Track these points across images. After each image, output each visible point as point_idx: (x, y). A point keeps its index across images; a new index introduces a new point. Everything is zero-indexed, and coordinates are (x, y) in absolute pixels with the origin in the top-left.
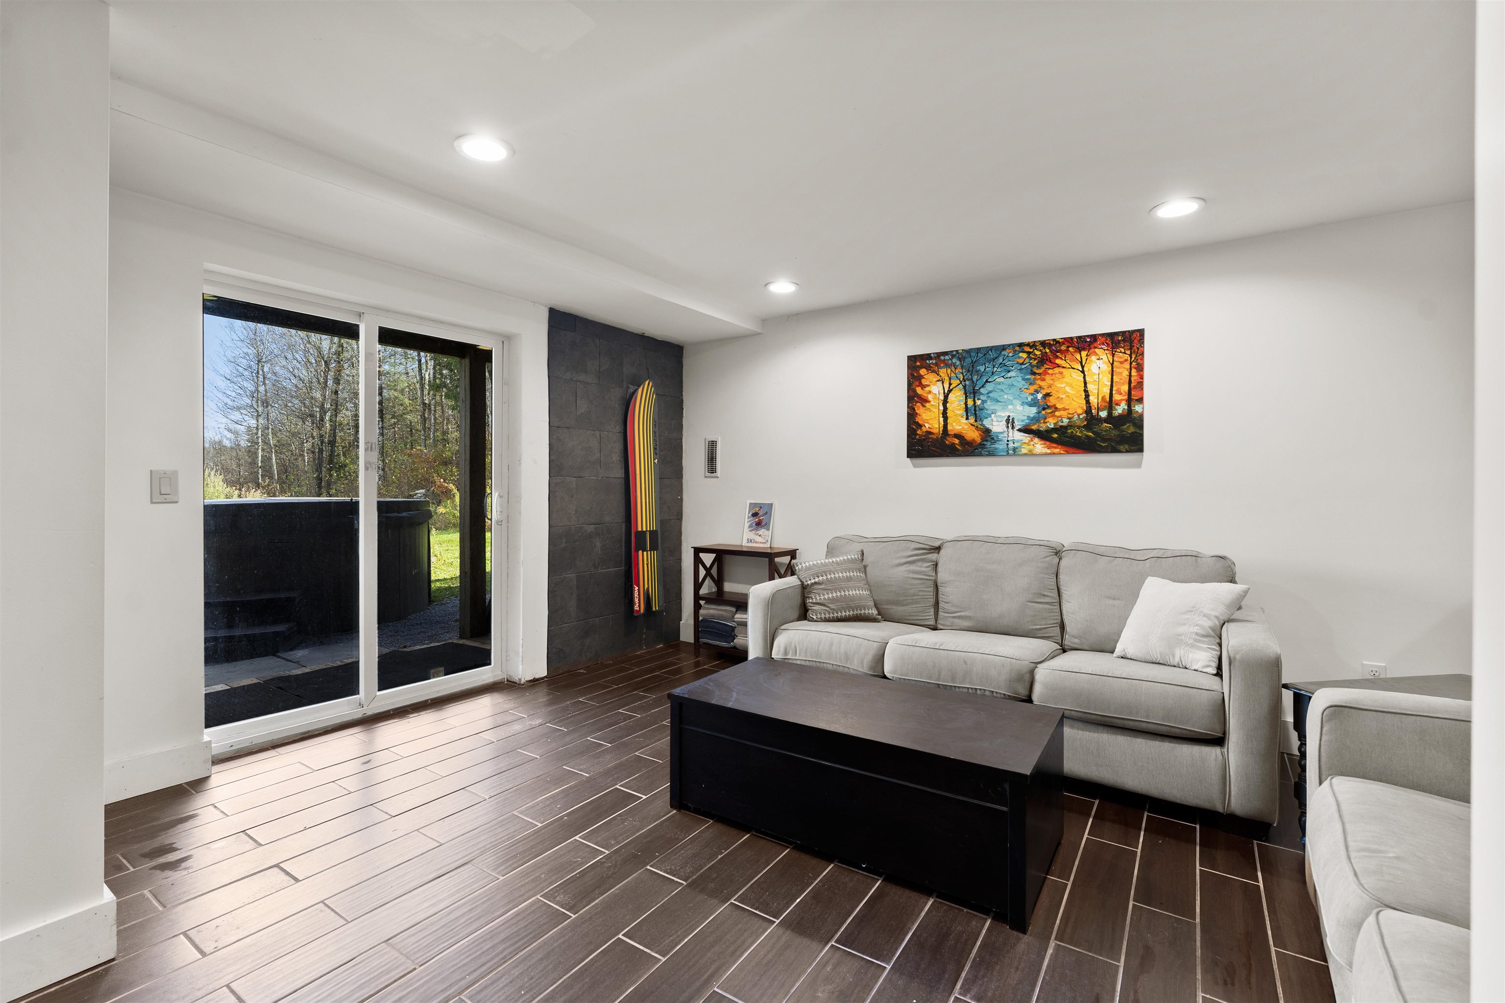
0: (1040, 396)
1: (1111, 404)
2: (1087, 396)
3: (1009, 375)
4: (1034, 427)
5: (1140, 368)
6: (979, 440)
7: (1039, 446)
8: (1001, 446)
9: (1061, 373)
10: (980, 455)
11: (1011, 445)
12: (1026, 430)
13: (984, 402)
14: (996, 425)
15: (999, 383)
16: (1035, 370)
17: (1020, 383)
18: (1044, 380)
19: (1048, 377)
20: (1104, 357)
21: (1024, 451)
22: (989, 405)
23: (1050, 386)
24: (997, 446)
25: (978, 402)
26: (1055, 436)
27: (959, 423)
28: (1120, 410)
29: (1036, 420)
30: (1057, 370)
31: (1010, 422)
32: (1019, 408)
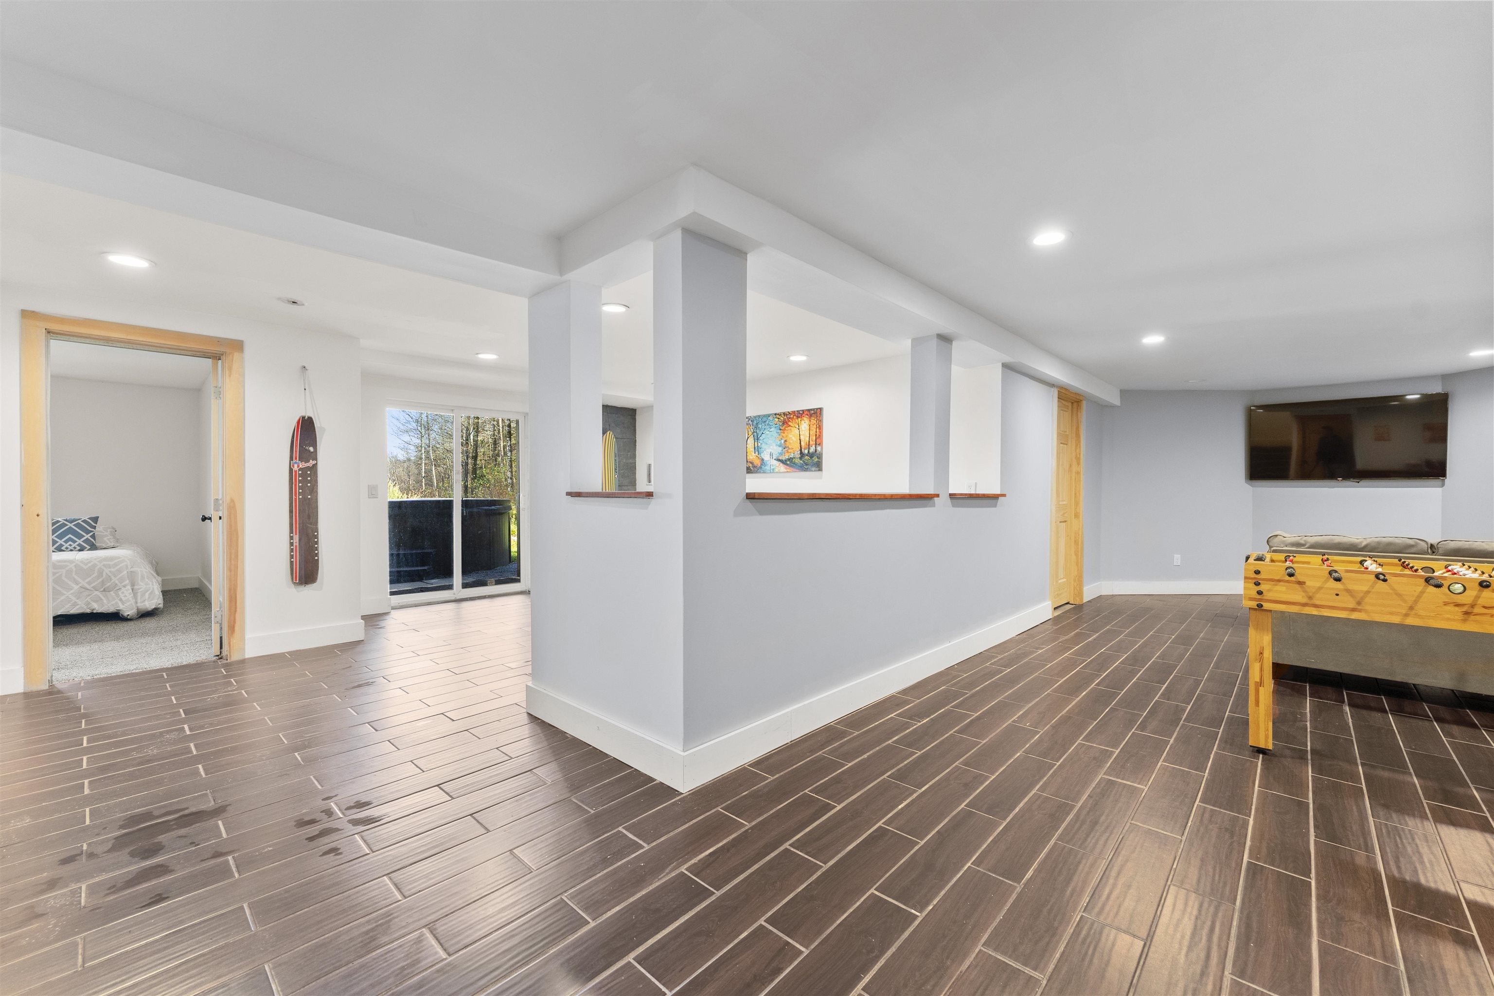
0: (783, 441)
1: (809, 446)
2: (800, 443)
3: (771, 430)
4: (780, 458)
5: (820, 427)
6: (759, 465)
7: (782, 468)
8: (768, 468)
9: (791, 429)
10: (760, 473)
11: (772, 467)
12: (779, 460)
13: (761, 444)
14: (766, 457)
15: (767, 434)
16: (781, 428)
17: (775, 435)
18: (784, 433)
19: (786, 432)
20: (807, 422)
21: (777, 470)
22: (764, 446)
23: (786, 437)
24: (766, 468)
25: (759, 444)
26: (788, 462)
27: (752, 456)
28: (812, 450)
29: (781, 454)
30: (790, 428)
31: (771, 455)
32: (775, 447)
